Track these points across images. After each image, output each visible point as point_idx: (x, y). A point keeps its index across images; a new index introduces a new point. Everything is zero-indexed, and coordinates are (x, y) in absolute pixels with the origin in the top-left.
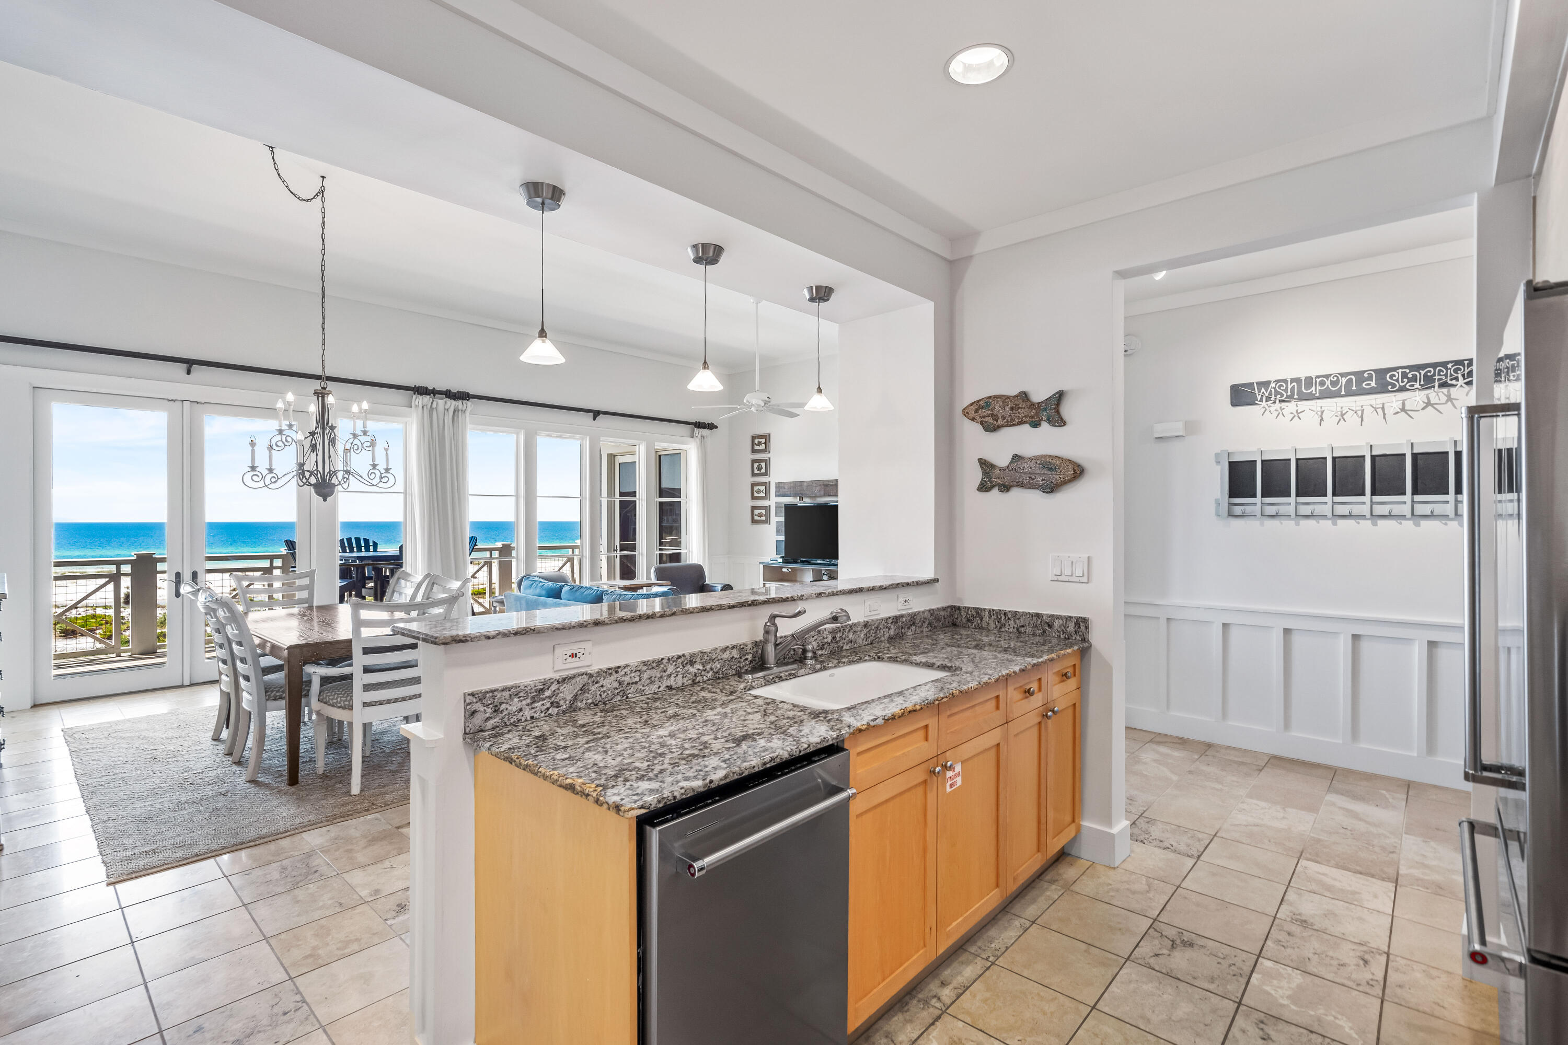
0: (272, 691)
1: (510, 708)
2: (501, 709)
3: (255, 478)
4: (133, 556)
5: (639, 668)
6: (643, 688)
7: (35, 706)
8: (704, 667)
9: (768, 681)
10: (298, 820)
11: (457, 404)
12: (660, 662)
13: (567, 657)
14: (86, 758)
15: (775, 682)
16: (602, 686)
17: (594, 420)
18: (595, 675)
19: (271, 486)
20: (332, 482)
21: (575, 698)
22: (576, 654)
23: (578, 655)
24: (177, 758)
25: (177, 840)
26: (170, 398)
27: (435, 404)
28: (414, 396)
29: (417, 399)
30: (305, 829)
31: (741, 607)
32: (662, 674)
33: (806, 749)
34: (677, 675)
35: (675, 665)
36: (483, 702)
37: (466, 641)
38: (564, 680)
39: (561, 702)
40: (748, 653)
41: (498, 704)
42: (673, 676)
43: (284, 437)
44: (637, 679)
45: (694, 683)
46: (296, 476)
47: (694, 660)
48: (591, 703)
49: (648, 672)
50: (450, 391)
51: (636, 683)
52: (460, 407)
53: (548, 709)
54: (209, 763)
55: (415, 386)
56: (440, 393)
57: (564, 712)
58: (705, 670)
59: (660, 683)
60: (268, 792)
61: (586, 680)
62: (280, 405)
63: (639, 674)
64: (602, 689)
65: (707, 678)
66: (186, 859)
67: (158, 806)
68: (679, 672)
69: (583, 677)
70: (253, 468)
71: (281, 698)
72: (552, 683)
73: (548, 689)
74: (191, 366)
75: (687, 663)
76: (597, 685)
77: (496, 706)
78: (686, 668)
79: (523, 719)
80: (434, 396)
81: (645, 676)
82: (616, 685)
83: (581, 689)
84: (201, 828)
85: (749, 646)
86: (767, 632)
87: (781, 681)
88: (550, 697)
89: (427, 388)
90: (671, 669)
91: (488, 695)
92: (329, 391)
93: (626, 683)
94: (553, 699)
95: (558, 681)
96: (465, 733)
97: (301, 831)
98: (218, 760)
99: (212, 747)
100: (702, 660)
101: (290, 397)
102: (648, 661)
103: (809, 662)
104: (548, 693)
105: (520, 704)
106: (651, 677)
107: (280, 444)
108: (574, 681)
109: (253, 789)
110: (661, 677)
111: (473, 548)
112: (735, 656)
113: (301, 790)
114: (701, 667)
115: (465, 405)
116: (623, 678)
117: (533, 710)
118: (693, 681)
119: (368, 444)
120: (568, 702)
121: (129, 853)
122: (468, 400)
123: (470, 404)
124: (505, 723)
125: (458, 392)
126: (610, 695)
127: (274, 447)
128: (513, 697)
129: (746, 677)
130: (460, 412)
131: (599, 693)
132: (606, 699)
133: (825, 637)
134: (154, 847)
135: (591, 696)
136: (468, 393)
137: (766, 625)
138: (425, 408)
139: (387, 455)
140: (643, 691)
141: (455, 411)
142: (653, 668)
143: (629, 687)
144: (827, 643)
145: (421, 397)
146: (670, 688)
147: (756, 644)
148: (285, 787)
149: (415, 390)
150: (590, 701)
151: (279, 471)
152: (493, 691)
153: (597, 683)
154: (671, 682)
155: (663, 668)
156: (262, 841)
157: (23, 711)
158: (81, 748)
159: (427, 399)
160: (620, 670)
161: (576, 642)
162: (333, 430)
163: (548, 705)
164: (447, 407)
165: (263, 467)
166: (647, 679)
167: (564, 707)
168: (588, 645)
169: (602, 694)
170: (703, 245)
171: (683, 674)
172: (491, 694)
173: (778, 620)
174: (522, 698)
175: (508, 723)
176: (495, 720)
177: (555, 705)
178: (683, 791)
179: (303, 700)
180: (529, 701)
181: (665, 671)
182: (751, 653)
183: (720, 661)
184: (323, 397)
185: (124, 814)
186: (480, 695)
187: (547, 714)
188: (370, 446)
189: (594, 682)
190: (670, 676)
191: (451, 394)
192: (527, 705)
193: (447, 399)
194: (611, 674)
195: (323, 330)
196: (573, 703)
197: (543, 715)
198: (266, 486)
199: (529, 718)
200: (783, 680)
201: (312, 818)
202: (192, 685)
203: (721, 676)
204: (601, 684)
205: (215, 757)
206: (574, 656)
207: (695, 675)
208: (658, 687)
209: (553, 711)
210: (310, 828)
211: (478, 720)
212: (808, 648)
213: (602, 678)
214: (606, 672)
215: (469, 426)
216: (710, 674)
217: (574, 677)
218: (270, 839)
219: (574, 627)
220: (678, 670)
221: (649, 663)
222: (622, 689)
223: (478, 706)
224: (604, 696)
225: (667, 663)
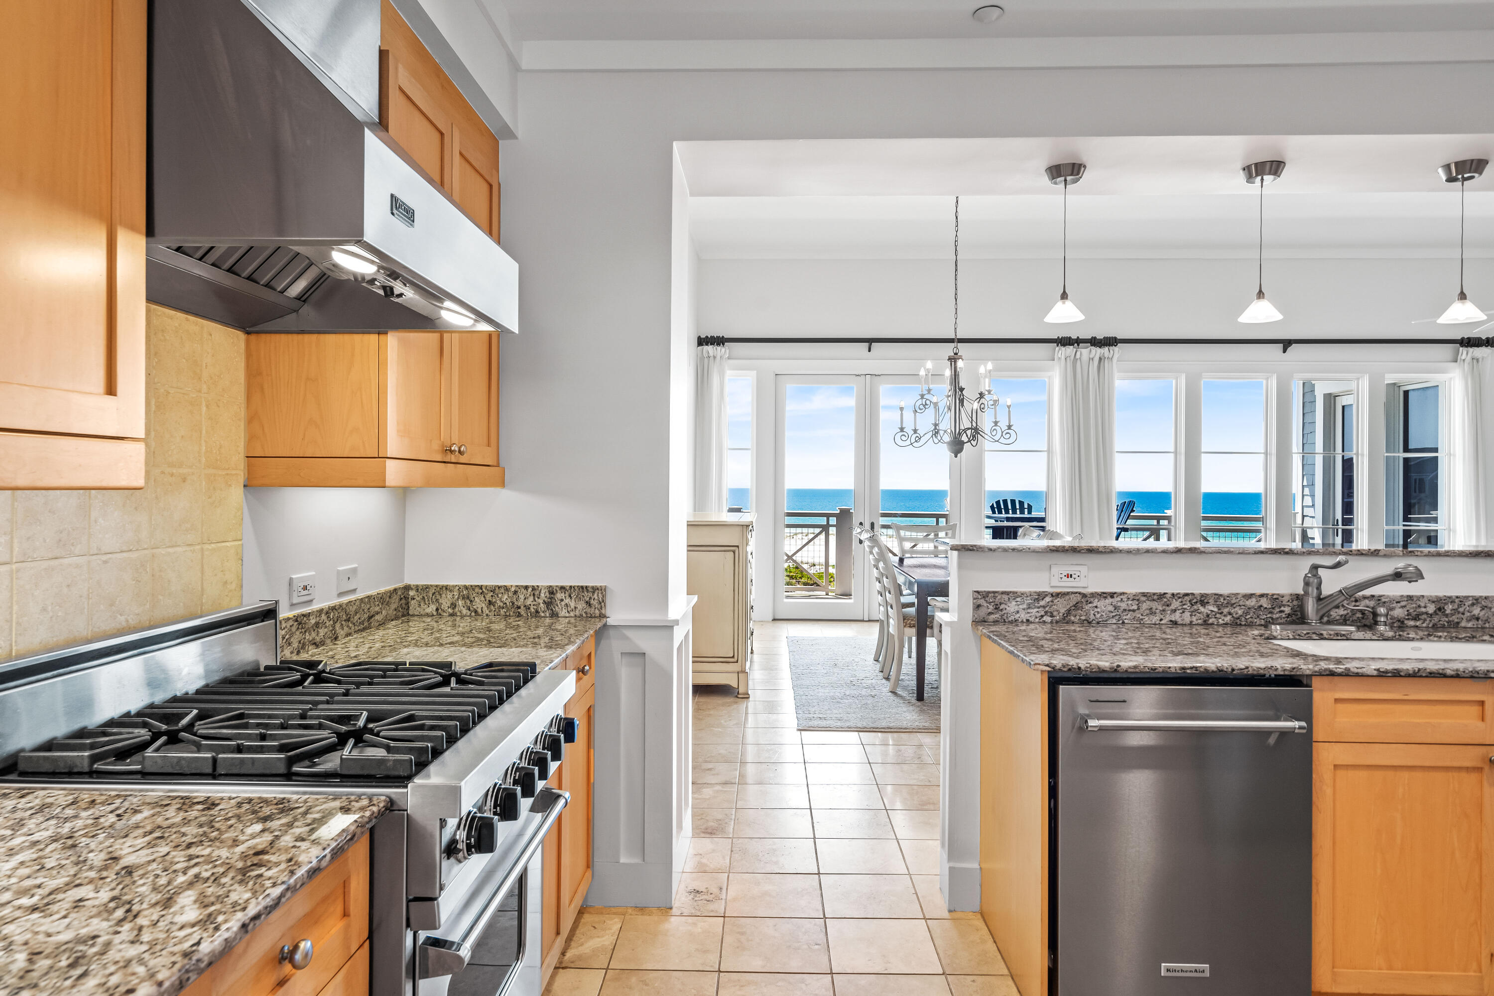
0: (908, 620)
1: (1008, 608)
2: (1001, 608)
3: (903, 438)
4: (837, 511)
5: (1138, 598)
6: (1141, 617)
7: (774, 620)
8: (1219, 609)
9: (1299, 635)
10: (917, 724)
11: (1102, 351)
12: (1162, 596)
13: (1062, 576)
14: (797, 656)
15: (1311, 639)
16: (1096, 607)
17: (1284, 351)
18: (1089, 596)
19: (915, 444)
20: (962, 439)
21: (1069, 612)
22: (1071, 575)
23: (1073, 576)
24: (849, 668)
25: (839, 716)
26: (857, 374)
27: (1078, 353)
28: (1057, 348)
29: (1060, 352)
30: (920, 731)
31: (1273, 554)
32: (1164, 607)
33: (1241, 669)
34: (1184, 612)
35: (1182, 602)
36: (986, 599)
37: (973, 550)
38: (1058, 595)
39: (1055, 613)
40: (1284, 606)
41: (998, 603)
42: (1178, 611)
43: (924, 400)
44: (1135, 607)
45: (1206, 623)
46: (932, 437)
47: (1206, 601)
48: (1085, 620)
49: (1148, 603)
50: (1095, 338)
51: (1134, 611)
52: (1106, 355)
53: (1042, 616)
54: (868, 675)
55: (1058, 337)
56: (1085, 341)
57: (1057, 622)
58: (1221, 613)
59: (1162, 617)
60: (902, 702)
61: (1079, 599)
62: (922, 373)
63: (1137, 603)
64: (1096, 610)
65: (1222, 622)
66: (842, 728)
67: (832, 694)
68: (1185, 609)
69: (1076, 595)
70: (902, 429)
71: (914, 626)
72: (1047, 595)
73: (1043, 599)
74: (871, 345)
75: (1196, 602)
76: (1091, 605)
77: (997, 605)
78: (1195, 607)
79: (1020, 620)
80: (1078, 345)
81: (1145, 606)
82: (1111, 608)
83: (1074, 606)
84: (854, 713)
85: (1286, 599)
86: (1307, 584)
87: (1322, 639)
88: (1044, 607)
89: (1070, 338)
90: (1175, 604)
91: (990, 595)
92: (960, 356)
93: (1122, 609)
94: (1047, 609)
95: (1052, 595)
96: (973, 621)
97: (917, 731)
98: (875, 674)
99: (873, 665)
100: (1217, 602)
101: (929, 365)
102: (1147, 593)
103: (1382, 628)
104: (1042, 603)
105: (1017, 607)
106: (1151, 609)
107: (922, 407)
108: (1067, 597)
109: (892, 697)
110: (1164, 610)
111: (1129, 515)
112: (1265, 606)
113: (924, 706)
114: (1216, 609)
115: (1111, 351)
116: (1119, 604)
117: (1029, 615)
118: (1205, 621)
119: (992, 402)
120: (1061, 614)
121: (811, 716)
122: (1115, 346)
123: (1117, 350)
124: (1004, 620)
125: (1104, 338)
126: (1105, 616)
127: (918, 411)
128: (1011, 600)
129: (1273, 627)
130: (1106, 360)
131: (1093, 612)
132: (1100, 620)
133: (1423, 605)
134: (825, 716)
135: (1085, 614)
136: (1115, 338)
137: (1306, 575)
138: (1068, 359)
139: (1009, 411)
140: (1142, 619)
141: (1100, 359)
142: (1154, 600)
143: (1126, 613)
144: (1427, 613)
145: (1063, 348)
146: (1175, 623)
147: (1297, 597)
148: (914, 700)
149: (1058, 341)
150: (1083, 618)
151: (921, 432)
152: (994, 592)
153: (1090, 603)
154: (1176, 617)
155: (1166, 602)
156: (889, 730)
157: (768, 622)
158: (795, 650)
159: (1070, 350)
160: (1115, 595)
161: (1072, 565)
162: (962, 392)
163: (1043, 613)
164: (1091, 356)
165: (909, 430)
166: (1147, 609)
167: (1058, 618)
168: (1084, 570)
169: (1096, 613)
170: (1256, 165)
171: (1192, 612)
172: (992, 595)
173: (1321, 572)
174: (1018, 603)
175: (1006, 620)
176: (996, 616)
177: (1049, 614)
178: (1088, 665)
179: (928, 631)
180: (1025, 606)
181: (1168, 606)
182: (1289, 606)
183: (1243, 607)
184: (955, 362)
185: (813, 694)
186: (984, 593)
187: (1041, 621)
188: (993, 405)
189: (1087, 601)
190: (1174, 611)
191: (1096, 342)
192: (1024, 609)
193: (1093, 347)
194: (1106, 597)
195: (956, 300)
196: (1067, 616)
197: (1037, 620)
198: (911, 444)
199: (1025, 620)
200: (1325, 639)
201: (927, 724)
202: (869, 621)
203: (1243, 623)
204: (1095, 605)
205: (873, 672)
206: (1069, 576)
207: (1208, 616)
208: (1159, 619)
209: (1047, 619)
210: (923, 731)
211: (983, 612)
212: (1379, 612)
213: (1096, 600)
214: (1100, 595)
215: (1116, 375)
216: (1228, 618)
217: (1068, 593)
218: (895, 730)
219: (1067, 550)
220: (1184, 607)
221: (1148, 595)
222: (1118, 613)
223: (982, 602)
224: (1098, 616)
225: (1170, 597)
